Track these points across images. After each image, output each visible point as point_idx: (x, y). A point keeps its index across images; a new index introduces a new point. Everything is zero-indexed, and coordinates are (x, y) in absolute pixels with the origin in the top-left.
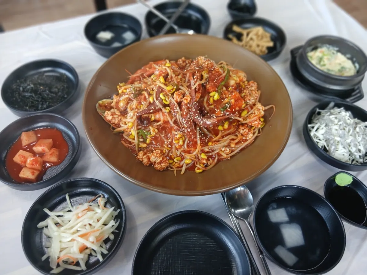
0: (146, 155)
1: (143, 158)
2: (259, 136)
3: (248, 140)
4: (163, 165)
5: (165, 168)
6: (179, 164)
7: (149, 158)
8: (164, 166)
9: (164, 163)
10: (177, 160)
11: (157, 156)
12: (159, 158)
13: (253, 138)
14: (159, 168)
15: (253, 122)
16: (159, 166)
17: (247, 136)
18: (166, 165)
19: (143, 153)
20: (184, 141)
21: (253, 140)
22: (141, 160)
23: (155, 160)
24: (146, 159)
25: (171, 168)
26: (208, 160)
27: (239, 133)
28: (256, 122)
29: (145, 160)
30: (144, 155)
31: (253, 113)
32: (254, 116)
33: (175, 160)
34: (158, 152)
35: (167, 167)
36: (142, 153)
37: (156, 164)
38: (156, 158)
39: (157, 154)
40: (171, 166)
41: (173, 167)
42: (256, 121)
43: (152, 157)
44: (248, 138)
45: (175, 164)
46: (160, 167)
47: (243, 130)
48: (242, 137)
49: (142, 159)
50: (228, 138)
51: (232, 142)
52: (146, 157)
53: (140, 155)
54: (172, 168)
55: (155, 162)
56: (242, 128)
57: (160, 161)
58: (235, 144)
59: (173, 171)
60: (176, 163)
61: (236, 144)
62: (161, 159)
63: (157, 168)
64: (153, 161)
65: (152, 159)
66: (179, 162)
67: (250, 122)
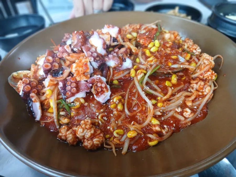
0: (70, 130)
1: (67, 135)
2: (216, 89)
3: (206, 95)
4: (96, 141)
5: (100, 145)
6: (119, 140)
7: (75, 133)
8: (98, 143)
9: (98, 138)
10: (117, 133)
11: (86, 128)
12: (88, 131)
13: (212, 92)
14: (89, 146)
15: (205, 74)
16: (89, 144)
17: (203, 91)
18: (101, 141)
19: (66, 128)
20: (123, 105)
21: (212, 94)
22: (63, 138)
23: (83, 134)
24: (71, 135)
25: (107, 144)
26: (161, 126)
27: (193, 88)
28: (209, 73)
29: (70, 137)
30: (68, 130)
31: (202, 63)
32: (205, 66)
33: (115, 134)
34: (88, 122)
35: (102, 144)
36: (64, 128)
37: (85, 140)
38: (85, 132)
39: (86, 125)
40: (108, 142)
41: (111, 143)
42: (208, 71)
43: (80, 130)
44: (205, 93)
45: (113, 140)
46: (92, 143)
47: (197, 83)
48: (197, 92)
49: (65, 136)
50: (182, 95)
51: (187, 99)
52: (71, 133)
53: (62, 131)
54: (110, 145)
55: (84, 138)
56: (195, 82)
57: (91, 136)
58: (191, 101)
59: (111, 148)
60: (115, 137)
61: (193, 101)
62: (92, 132)
63: (87, 146)
64: (81, 136)
65: (78, 133)
66: (119, 137)
67: (201, 75)
